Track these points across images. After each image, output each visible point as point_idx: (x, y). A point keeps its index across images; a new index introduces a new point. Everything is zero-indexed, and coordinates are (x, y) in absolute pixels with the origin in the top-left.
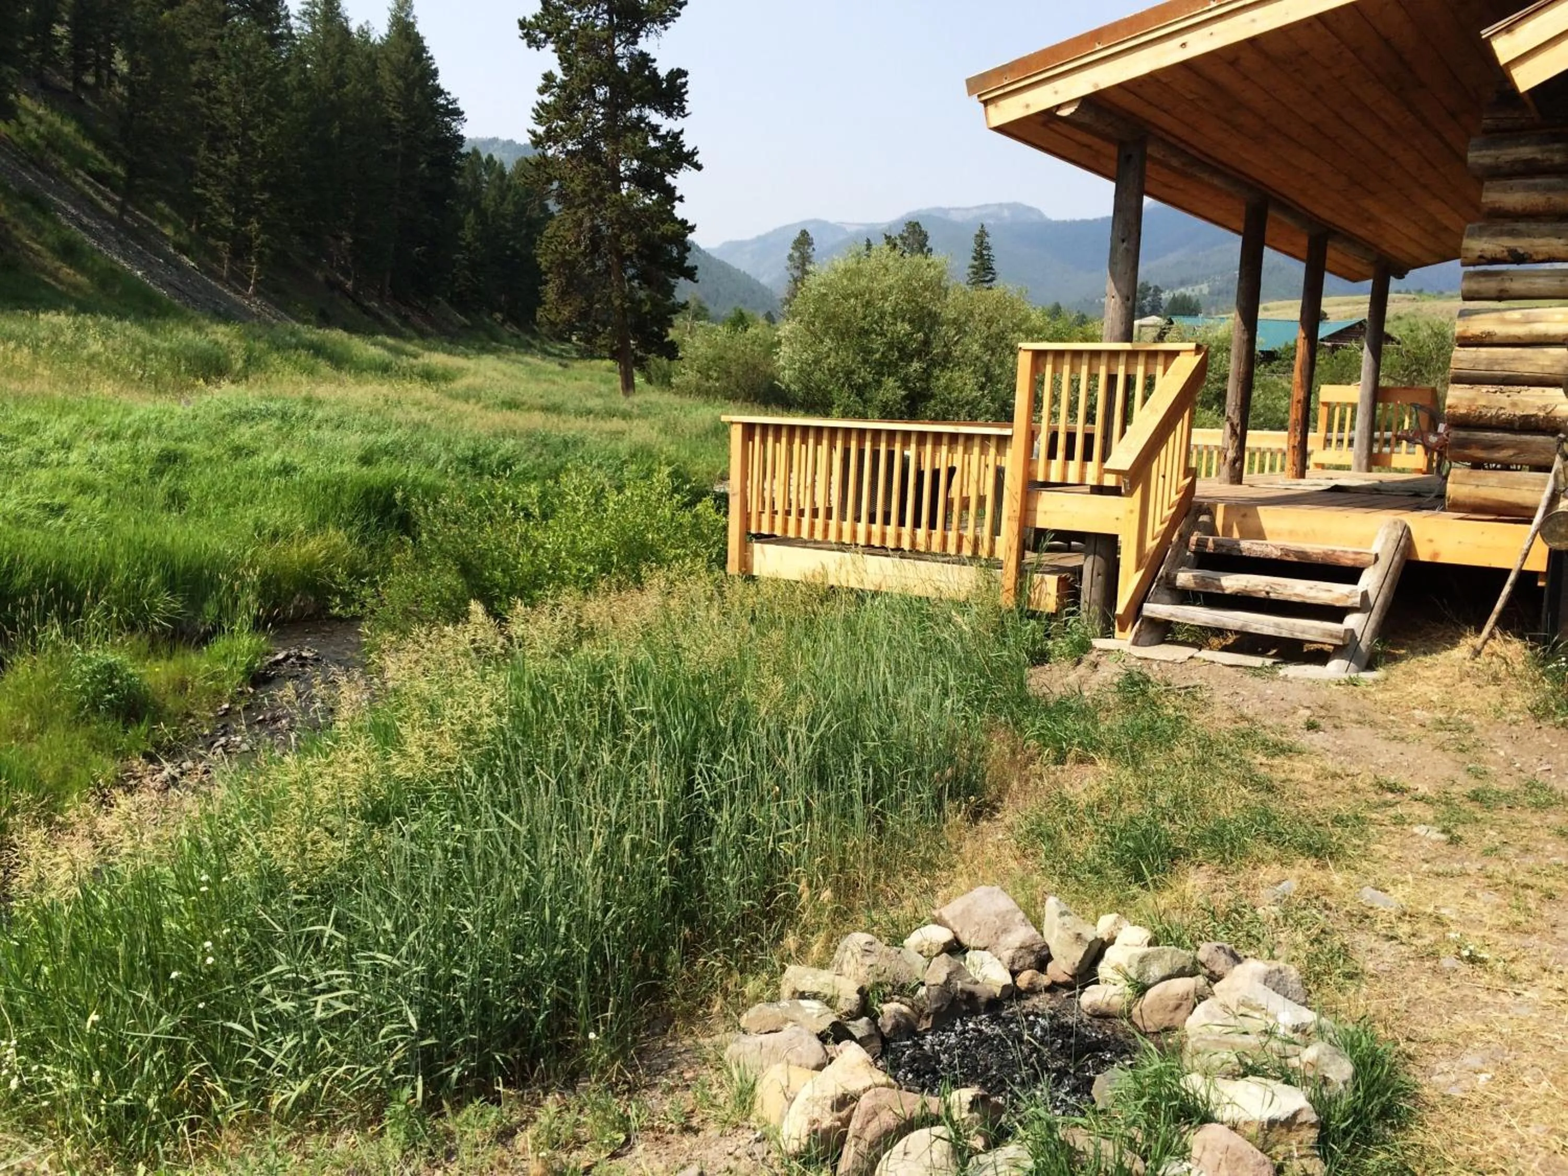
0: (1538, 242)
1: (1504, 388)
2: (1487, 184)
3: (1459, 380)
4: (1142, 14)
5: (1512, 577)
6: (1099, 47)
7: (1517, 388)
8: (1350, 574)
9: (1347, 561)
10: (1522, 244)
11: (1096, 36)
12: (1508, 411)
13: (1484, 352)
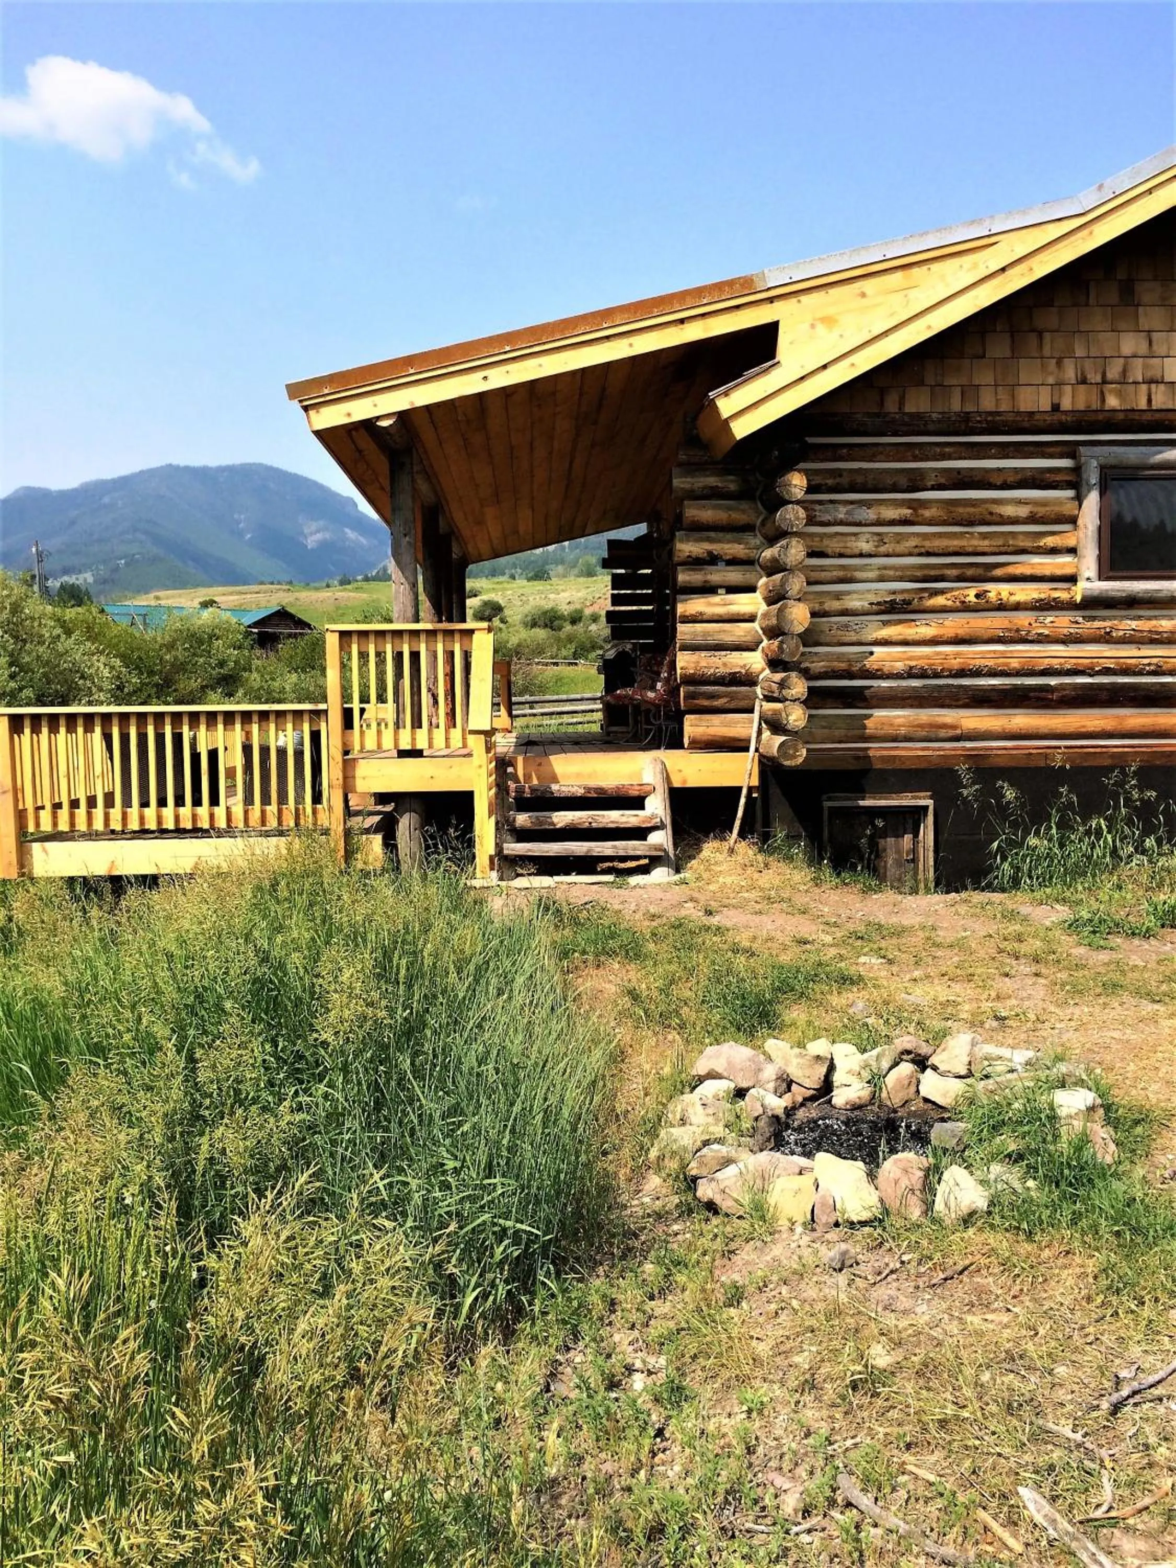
0: (726, 546)
1: (717, 653)
2: (686, 502)
3: (684, 648)
4: (447, 348)
5: (744, 791)
6: (412, 371)
7: (724, 653)
8: (637, 803)
9: (634, 793)
10: (716, 548)
11: (409, 361)
12: (722, 671)
13: (699, 627)
